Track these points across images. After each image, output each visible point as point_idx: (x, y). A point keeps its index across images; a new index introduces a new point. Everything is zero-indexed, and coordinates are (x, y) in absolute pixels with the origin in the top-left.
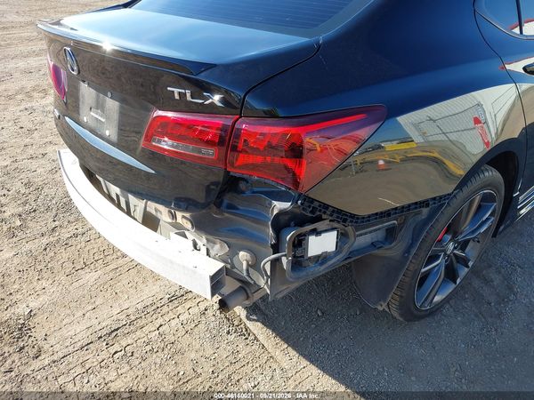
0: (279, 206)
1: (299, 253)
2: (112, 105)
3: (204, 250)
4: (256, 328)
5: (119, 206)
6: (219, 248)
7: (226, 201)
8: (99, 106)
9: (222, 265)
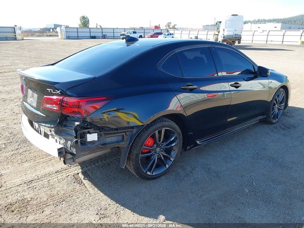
0: (77, 123)
1: (84, 139)
2: (36, 95)
3: (58, 142)
4: (86, 182)
5: (38, 132)
6: (63, 141)
7: (64, 124)
8: (33, 96)
9: (63, 146)
